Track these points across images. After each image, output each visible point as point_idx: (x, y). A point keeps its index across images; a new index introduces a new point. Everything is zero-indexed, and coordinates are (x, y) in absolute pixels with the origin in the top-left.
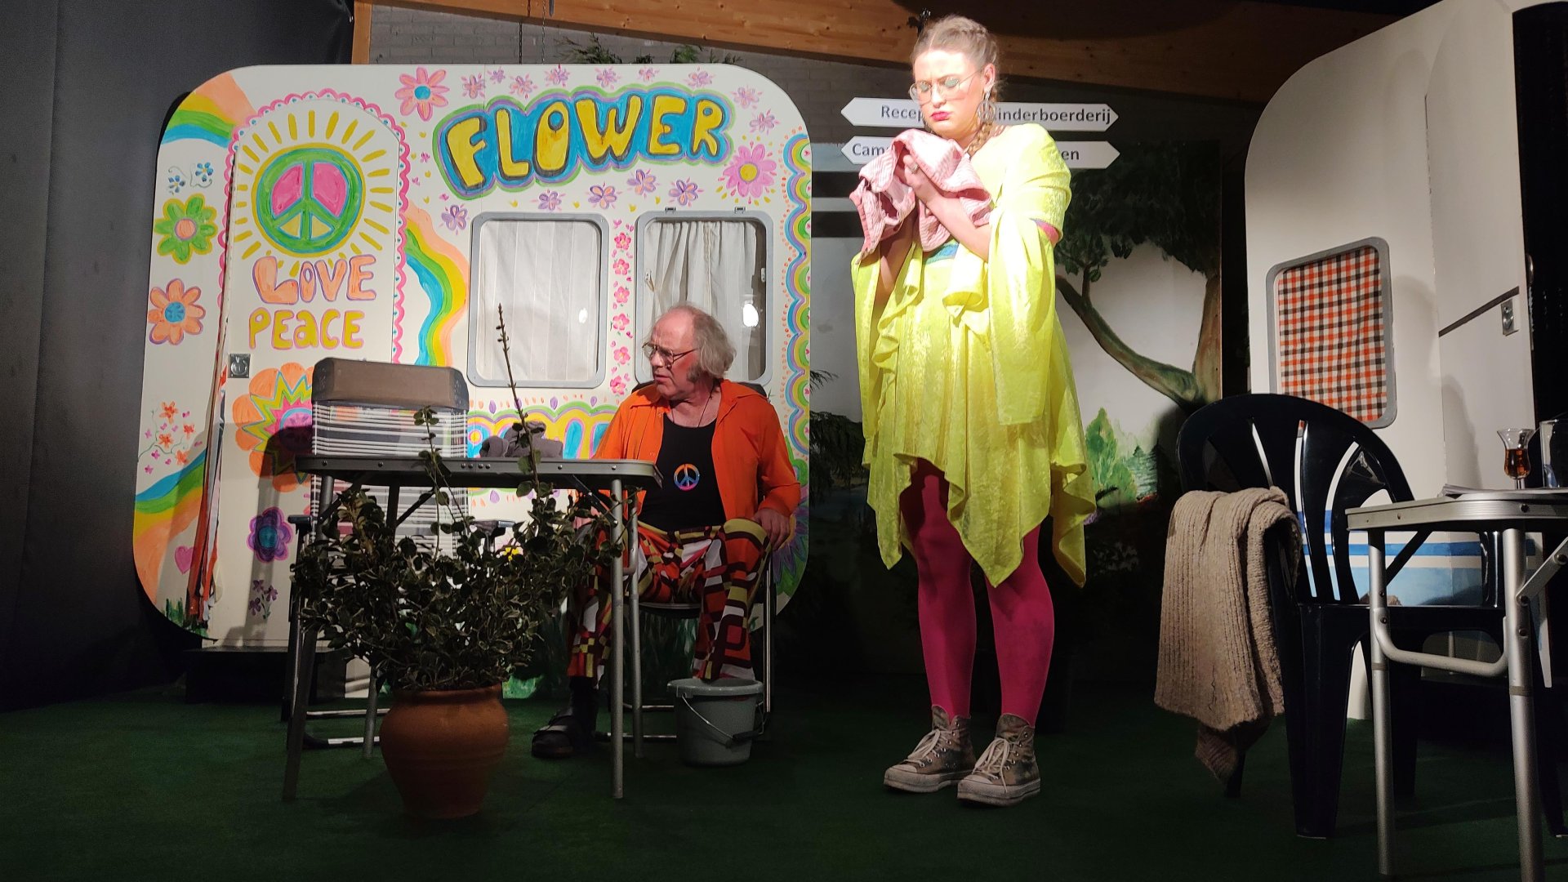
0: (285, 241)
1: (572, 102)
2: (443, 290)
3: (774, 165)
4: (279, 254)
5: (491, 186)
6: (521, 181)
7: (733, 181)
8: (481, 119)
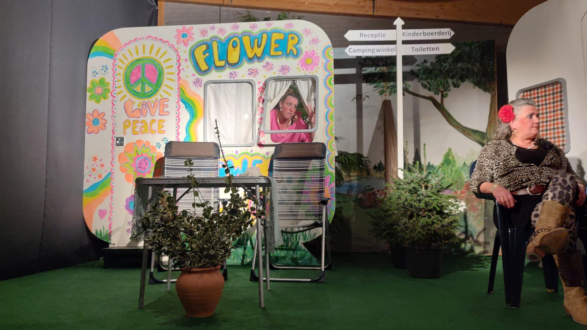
0: (136, 94)
1: (241, 37)
2: (194, 111)
3: (318, 58)
4: (134, 99)
5: (211, 70)
6: (222, 68)
7: (303, 65)
8: (207, 45)
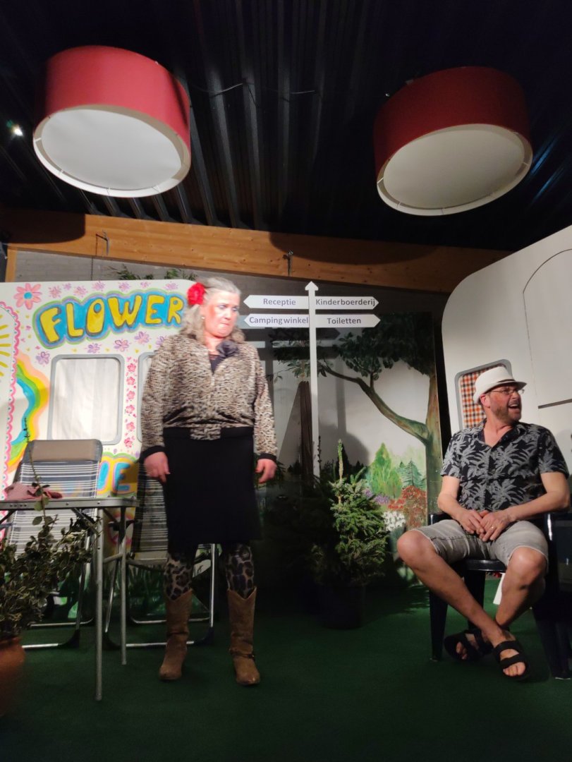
1: (106, 299)
2: (35, 396)
5: (63, 341)
6: (78, 339)
8: (58, 308)
